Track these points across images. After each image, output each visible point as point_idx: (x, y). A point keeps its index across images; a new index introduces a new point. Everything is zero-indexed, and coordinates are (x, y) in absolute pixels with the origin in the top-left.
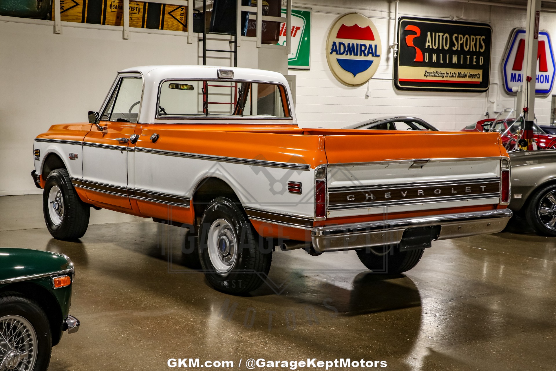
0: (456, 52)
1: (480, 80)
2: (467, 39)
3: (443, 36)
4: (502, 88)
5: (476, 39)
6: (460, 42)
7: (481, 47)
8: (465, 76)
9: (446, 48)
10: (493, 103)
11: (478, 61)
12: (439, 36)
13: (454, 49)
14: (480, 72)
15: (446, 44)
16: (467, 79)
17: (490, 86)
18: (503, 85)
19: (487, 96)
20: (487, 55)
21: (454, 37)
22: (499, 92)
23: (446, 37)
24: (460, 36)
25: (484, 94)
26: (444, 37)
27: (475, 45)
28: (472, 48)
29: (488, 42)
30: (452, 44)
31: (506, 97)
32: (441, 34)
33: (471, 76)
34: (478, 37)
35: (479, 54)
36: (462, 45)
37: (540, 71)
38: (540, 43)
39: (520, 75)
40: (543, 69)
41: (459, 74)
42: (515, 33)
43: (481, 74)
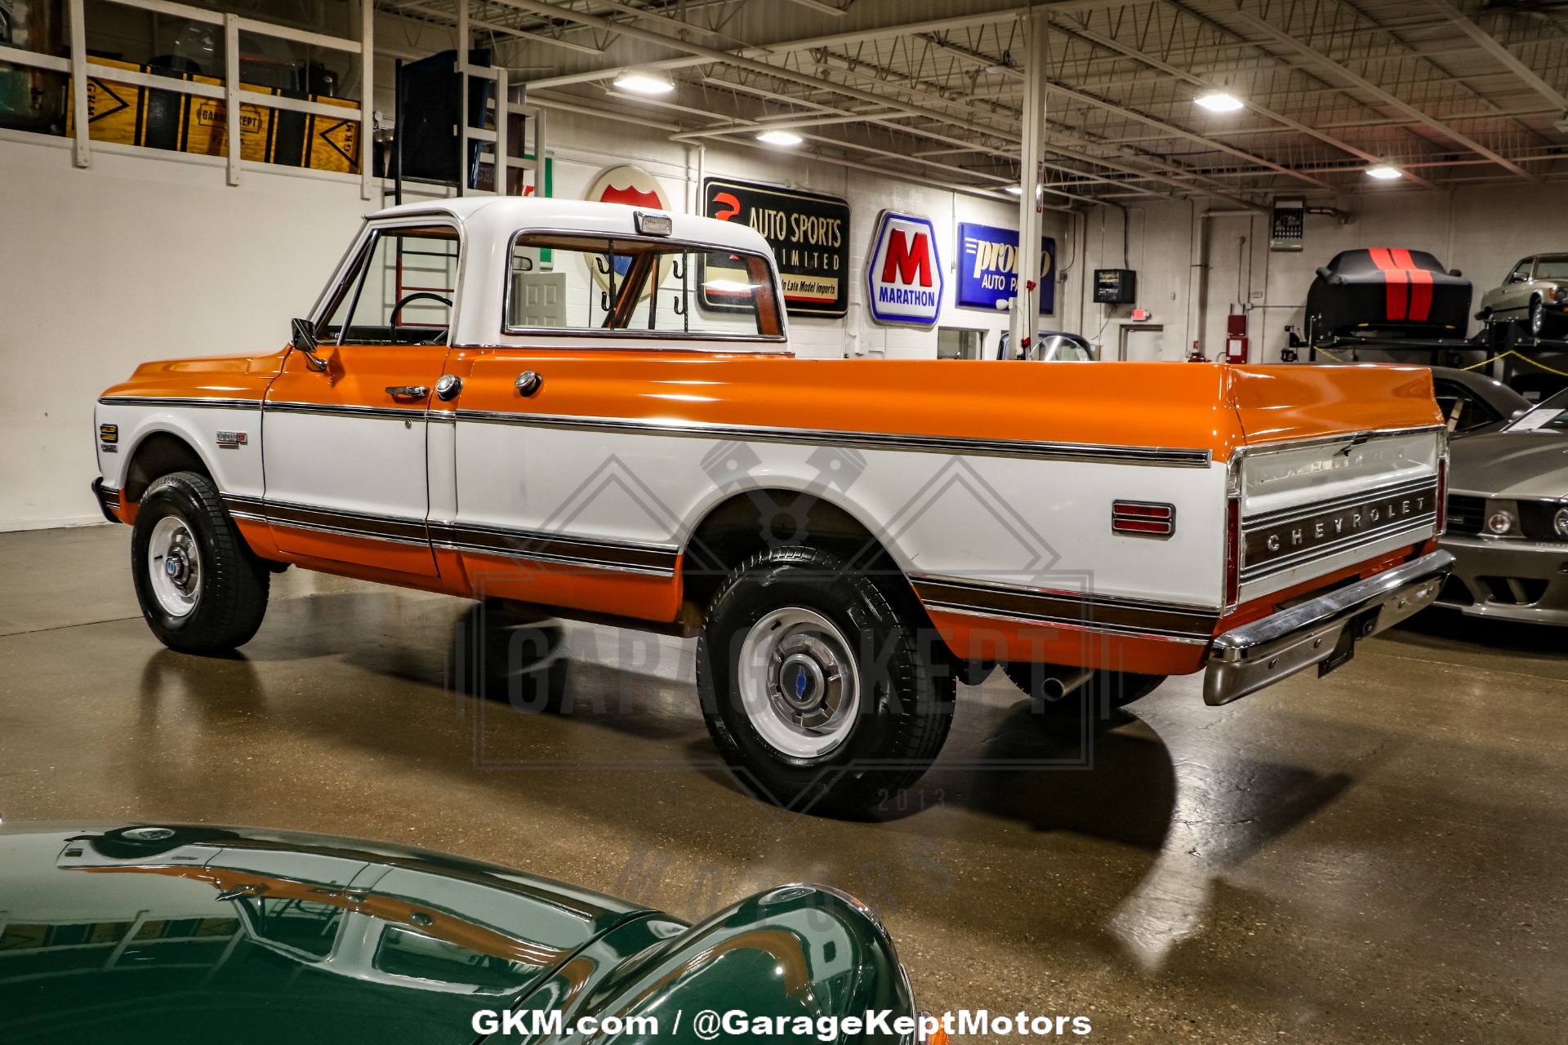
0: (797, 246)
1: (835, 297)
2: (813, 222)
3: (775, 216)
4: (866, 310)
5: (828, 223)
6: (803, 229)
7: (835, 238)
8: (811, 288)
9: (781, 238)
10: (855, 337)
11: (830, 264)
12: (769, 215)
13: (794, 239)
14: (833, 282)
15: (781, 230)
16: (815, 295)
17: (850, 308)
18: (869, 306)
19: (845, 325)
20: (844, 252)
21: (793, 219)
22: (863, 319)
23: (781, 218)
24: (803, 217)
25: (840, 320)
26: (778, 218)
27: (826, 234)
28: (822, 240)
29: (845, 229)
30: (790, 232)
31: (872, 327)
32: (773, 213)
33: (822, 289)
34: (831, 221)
35: (831, 251)
36: (805, 232)
37: (921, 284)
38: (919, 239)
39: (892, 290)
40: (926, 281)
41: (803, 284)
42: (885, 218)
43: (836, 285)
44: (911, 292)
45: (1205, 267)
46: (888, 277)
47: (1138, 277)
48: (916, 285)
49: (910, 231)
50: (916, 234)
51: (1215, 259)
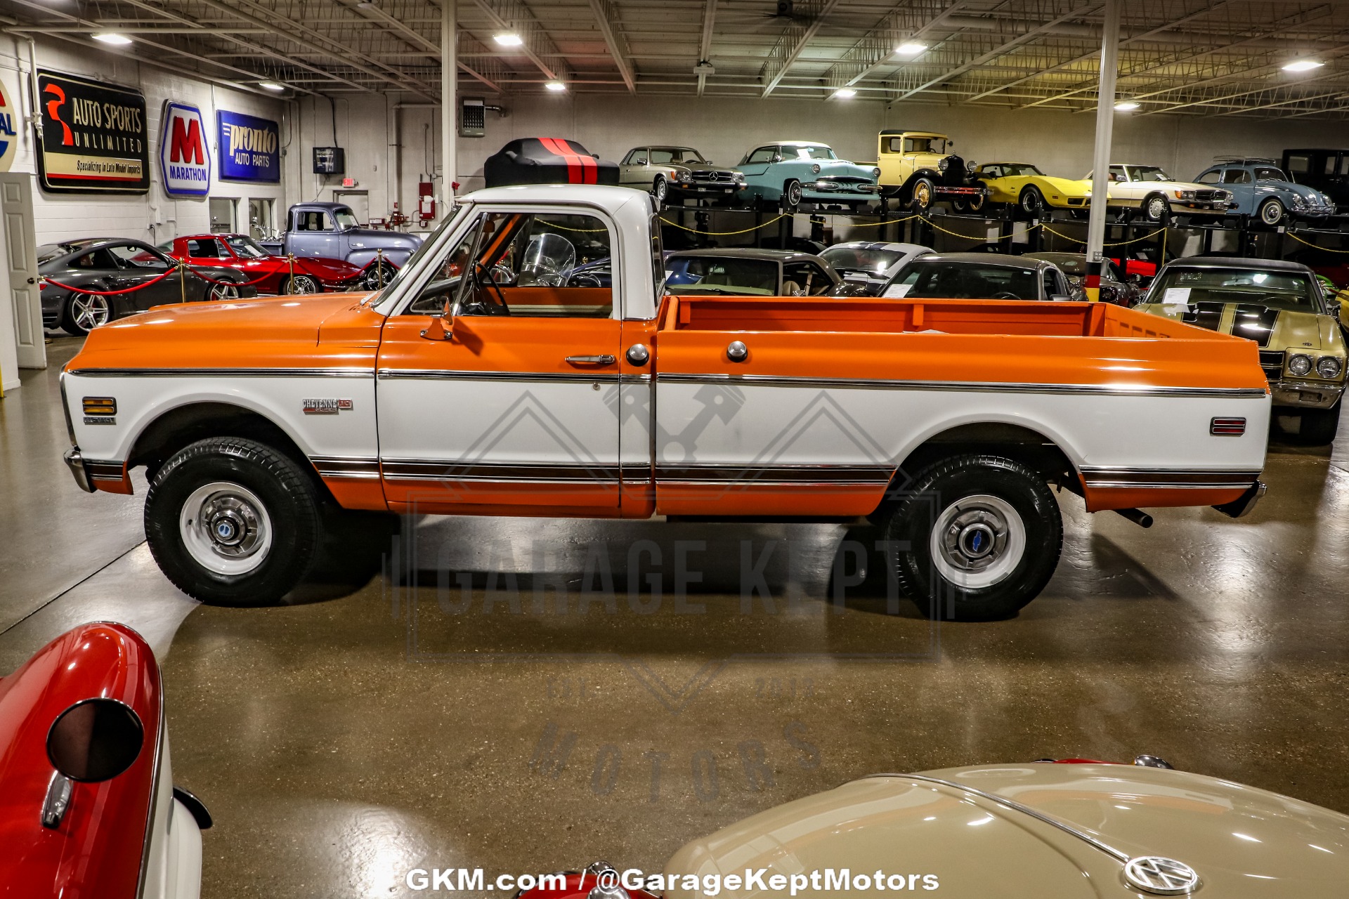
0: (110, 132)
1: (140, 176)
2: (120, 111)
3: (92, 105)
4: (161, 187)
5: (131, 112)
6: (113, 117)
7: (137, 126)
10: (155, 210)
11: (135, 147)
12: (88, 105)
13: (108, 127)
14: (136, 163)
15: (98, 119)
16: (126, 175)
17: (152, 184)
18: (163, 183)
19: (148, 200)
21: (105, 108)
22: (159, 194)
23: (97, 107)
24: (112, 106)
25: (144, 196)
26: (94, 108)
27: (130, 121)
28: (128, 128)
29: (143, 116)
30: (105, 120)
31: (166, 201)
32: (90, 103)
34: (133, 110)
35: (135, 136)
36: (115, 120)
37: (197, 163)
38: (193, 124)
39: (178, 168)
40: (199, 161)
41: (117, 165)
42: (168, 107)
43: (140, 166)
44: (191, 169)
45: (399, 146)
46: (175, 158)
47: (346, 152)
48: (193, 164)
49: (187, 117)
50: (191, 120)
51: (406, 141)
